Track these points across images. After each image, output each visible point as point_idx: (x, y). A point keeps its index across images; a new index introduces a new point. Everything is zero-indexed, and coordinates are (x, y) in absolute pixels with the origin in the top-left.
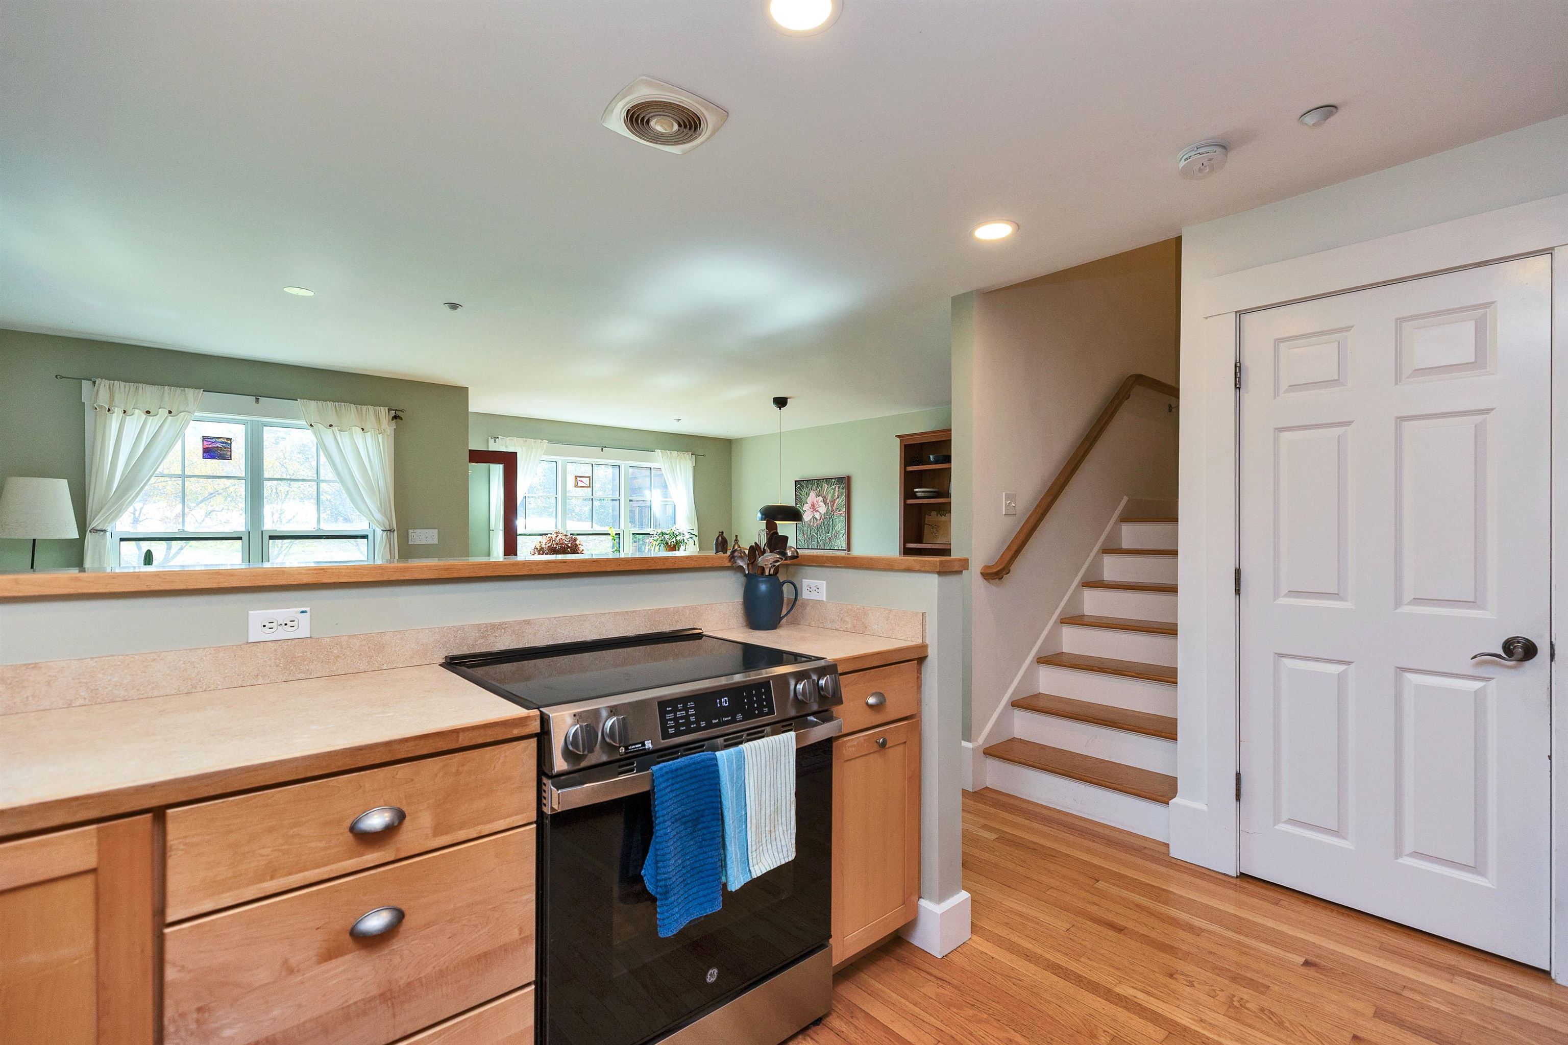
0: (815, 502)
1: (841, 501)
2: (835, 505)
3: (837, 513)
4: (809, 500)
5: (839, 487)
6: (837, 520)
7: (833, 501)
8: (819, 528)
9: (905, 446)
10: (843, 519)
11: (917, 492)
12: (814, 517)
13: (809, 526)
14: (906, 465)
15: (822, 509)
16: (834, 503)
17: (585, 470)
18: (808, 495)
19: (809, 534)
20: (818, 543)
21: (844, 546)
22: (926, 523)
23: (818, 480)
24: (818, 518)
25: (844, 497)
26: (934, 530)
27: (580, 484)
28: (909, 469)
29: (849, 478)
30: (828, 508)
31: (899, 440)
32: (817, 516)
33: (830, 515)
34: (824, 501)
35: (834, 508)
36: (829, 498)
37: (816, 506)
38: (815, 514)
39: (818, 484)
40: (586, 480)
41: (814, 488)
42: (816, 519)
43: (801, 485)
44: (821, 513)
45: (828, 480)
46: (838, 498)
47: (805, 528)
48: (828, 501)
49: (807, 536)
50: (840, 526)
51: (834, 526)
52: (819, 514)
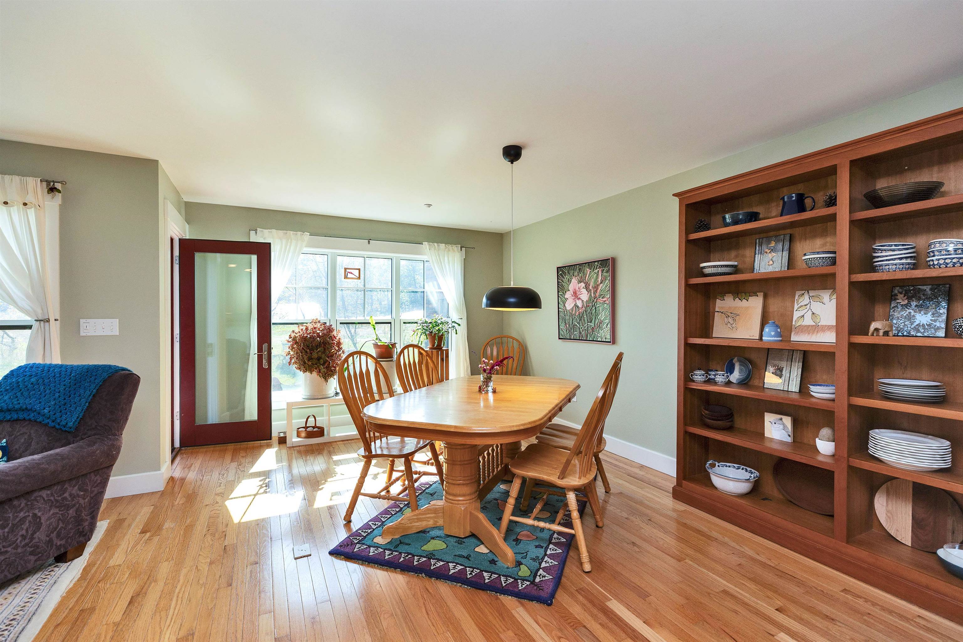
0: (577, 289)
1: (605, 286)
2: (599, 291)
3: (601, 300)
4: (571, 287)
5: (602, 271)
6: (601, 308)
7: (596, 288)
8: (581, 317)
9: (688, 206)
10: (607, 306)
11: (704, 267)
12: (576, 306)
13: (571, 315)
14: (687, 233)
15: (585, 296)
16: (597, 289)
17: (357, 263)
18: (570, 281)
19: (571, 323)
20: (580, 333)
21: (608, 337)
22: (717, 310)
23: (580, 265)
24: (580, 305)
25: (608, 282)
26: (730, 320)
27: (350, 275)
28: (694, 236)
29: (614, 260)
30: (591, 295)
31: (677, 200)
32: (579, 303)
33: (592, 302)
34: (587, 288)
35: (598, 294)
36: (592, 284)
37: (578, 293)
38: (577, 301)
39: (580, 269)
40: (356, 273)
41: (576, 274)
42: (578, 307)
43: (563, 272)
44: (583, 301)
45: (590, 264)
46: (601, 283)
47: (567, 317)
48: (591, 287)
49: (569, 325)
50: (604, 315)
51: (597, 315)
52: (580, 301)
